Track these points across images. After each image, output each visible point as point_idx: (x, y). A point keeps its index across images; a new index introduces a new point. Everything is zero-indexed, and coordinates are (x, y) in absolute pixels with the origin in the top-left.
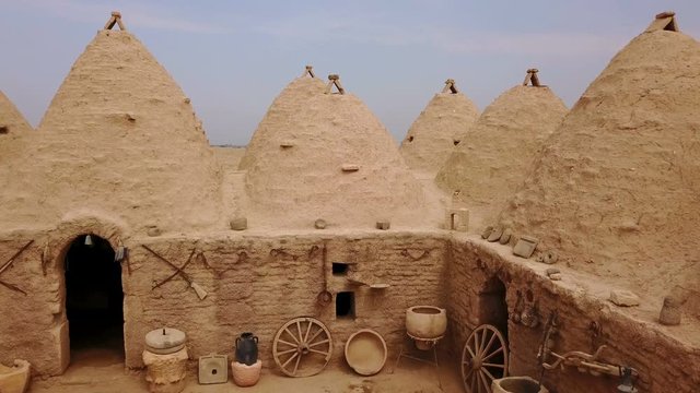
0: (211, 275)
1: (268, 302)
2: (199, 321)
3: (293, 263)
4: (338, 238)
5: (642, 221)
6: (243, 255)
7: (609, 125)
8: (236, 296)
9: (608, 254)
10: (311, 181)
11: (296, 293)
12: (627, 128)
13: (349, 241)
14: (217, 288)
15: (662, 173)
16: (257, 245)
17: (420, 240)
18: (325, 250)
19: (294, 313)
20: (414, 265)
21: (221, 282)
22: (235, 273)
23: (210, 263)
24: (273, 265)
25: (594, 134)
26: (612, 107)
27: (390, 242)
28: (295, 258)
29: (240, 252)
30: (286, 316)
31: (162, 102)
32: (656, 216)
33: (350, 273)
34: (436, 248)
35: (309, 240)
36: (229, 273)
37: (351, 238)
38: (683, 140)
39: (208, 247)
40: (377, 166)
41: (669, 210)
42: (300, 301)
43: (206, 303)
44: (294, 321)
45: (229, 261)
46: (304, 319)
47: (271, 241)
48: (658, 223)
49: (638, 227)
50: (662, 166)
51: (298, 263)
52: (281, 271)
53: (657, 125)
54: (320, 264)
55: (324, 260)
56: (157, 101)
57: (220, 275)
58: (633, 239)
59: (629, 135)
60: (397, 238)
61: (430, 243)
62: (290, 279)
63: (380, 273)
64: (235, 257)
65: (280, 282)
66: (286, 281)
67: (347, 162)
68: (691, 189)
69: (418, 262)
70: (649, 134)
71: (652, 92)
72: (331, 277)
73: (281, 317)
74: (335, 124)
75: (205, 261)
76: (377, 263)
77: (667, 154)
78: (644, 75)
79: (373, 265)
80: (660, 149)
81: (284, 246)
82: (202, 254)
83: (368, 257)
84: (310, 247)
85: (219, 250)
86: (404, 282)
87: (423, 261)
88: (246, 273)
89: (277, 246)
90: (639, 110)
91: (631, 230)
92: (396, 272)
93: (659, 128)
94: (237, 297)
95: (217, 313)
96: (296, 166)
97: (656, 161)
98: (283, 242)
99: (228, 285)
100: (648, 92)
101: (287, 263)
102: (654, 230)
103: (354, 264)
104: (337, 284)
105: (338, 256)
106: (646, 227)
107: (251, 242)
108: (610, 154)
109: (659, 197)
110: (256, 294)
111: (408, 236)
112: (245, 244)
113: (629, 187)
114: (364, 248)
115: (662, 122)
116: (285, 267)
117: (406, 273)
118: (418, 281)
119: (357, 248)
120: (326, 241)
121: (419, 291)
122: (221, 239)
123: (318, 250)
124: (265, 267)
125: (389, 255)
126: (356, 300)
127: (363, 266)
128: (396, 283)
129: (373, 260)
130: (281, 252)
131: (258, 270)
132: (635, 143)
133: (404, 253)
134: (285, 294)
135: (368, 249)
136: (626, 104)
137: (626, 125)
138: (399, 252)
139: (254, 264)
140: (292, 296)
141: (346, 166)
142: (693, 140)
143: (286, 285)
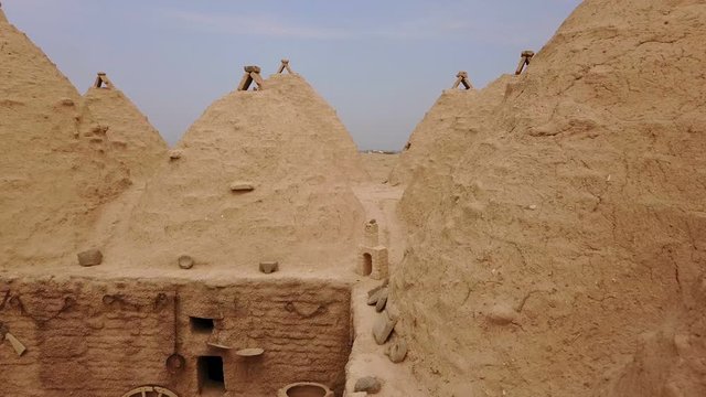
0: (32, 325)
1: (105, 362)
2: (18, 383)
3: (136, 314)
4: (195, 284)
5: (527, 306)
6: (70, 301)
7: (521, 129)
8: (63, 352)
9: (461, 362)
10: (190, 203)
11: (142, 354)
12: (542, 134)
13: (210, 289)
14: (40, 342)
15: (581, 216)
16: (87, 289)
17: (313, 289)
18: (176, 300)
19: (140, 379)
20: (303, 325)
21: (46, 333)
22: (63, 324)
23: (30, 310)
24: (110, 315)
25: (499, 145)
26: (533, 98)
27: (268, 291)
28: (138, 308)
29: (65, 296)
30: (130, 382)
31: (22, 104)
32: (553, 297)
33: (215, 331)
34: (336, 301)
35: (155, 285)
36: (54, 323)
37: (211, 284)
38: (630, 154)
39: (26, 289)
40: (283, 185)
41: (580, 289)
42: (149, 364)
43: (26, 360)
44: (137, 391)
45: (53, 308)
46: (150, 389)
47: (103, 284)
48: (554, 312)
49: (519, 317)
50: (583, 202)
51: (142, 315)
52: (121, 323)
53: (590, 127)
54: (172, 318)
55: (176, 312)
56: (12, 103)
57: (42, 325)
58: (504, 339)
59: (542, 147)
60: (278, 287)
61: (326, 295)
62: (132, 335)
63: (254, 334)
64: (60, 303)
65: (121, 338)
66: (129, 337)
67: (241, 178)
68: (629, 249)
69: (311, 321)
70: (574, 144)
71: (593, 70)
72: (187, 335)
73: (124, 383)
74: (237, 129)
75: (21, 307)
76: (249, 319)
77: (594, 180)
78: (587, 42)
79: (244, 322)
80: (585, 172)
81: (122, 291)
82: (17, 298)
83: (237, 312)
84: (156, 295)
85: (39, 293)
86: (291, 347)
87: (317, 320)
88: (78, 324)
89: (113, 291)
90: (567, 102)
91: (504, 322)
92: (277, 333)
93: (592, 133)
94: (66, 354)
95: (41, 373)
96: (179, 183)
97: (573, 194)
98: (121, 286)
99: (54, 338)
100: (586, 69)
101: (129, 314)
102: (544, 326)
103: (219, 320)
104: (196, 345)
105: (195, 308)
106: (533, 317)
107: (80, 285)
108: (509, 178)
109: (566, 262)
110: (91, 351)
111: (295, 284)
112: (72, 287)
113: (520, 239)
114: (231, 298)
115: (599, 122)
116: (127, 319)
117: (293, 335)
118: (310, 347)
119: (221, 298)
120: (178, 287)
121: (313, 360)
122: (41, 279)
123: (167, 299)
124: (100, 318)
125: (267, 309)
126: (225, 367)
127: (229, 323)
128: (280, 347)
129: (244, 316)
130: (116, 298)
131: (91, 321)
132: (548, 160)
133: (289, 306)
134: (129, 354)
135: (236, 301)
136: (551, 92)
137: (542, 129)
138: (282, 305)
139: (86, 312)
140: (136, 357)
141: (238, 184)
142: (648, 155)
143: (129, 342)
